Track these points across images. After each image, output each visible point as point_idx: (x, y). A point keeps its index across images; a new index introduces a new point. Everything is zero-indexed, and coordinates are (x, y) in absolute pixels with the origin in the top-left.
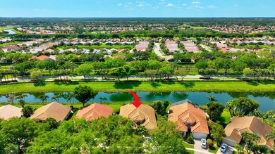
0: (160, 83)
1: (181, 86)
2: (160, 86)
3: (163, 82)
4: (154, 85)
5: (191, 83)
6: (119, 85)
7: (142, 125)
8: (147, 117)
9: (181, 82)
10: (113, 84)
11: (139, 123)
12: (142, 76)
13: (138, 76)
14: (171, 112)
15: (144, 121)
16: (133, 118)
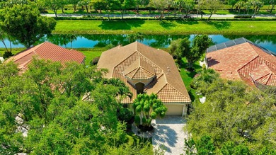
0: (175, 22)
1: (210, 26)
2: (174, 26)
3: (179, 20)
4: (165, 25)
5: (225, 23)
6: (108, 24)
7: (149, 92)
8: (160, 72)
9: (209, 21)
10: (100, 23)
11: (140, 87)
12: (145, 15)
13: (139, 15)
14: (211, 62)
15: (154, 81)
16: (127, 74)
